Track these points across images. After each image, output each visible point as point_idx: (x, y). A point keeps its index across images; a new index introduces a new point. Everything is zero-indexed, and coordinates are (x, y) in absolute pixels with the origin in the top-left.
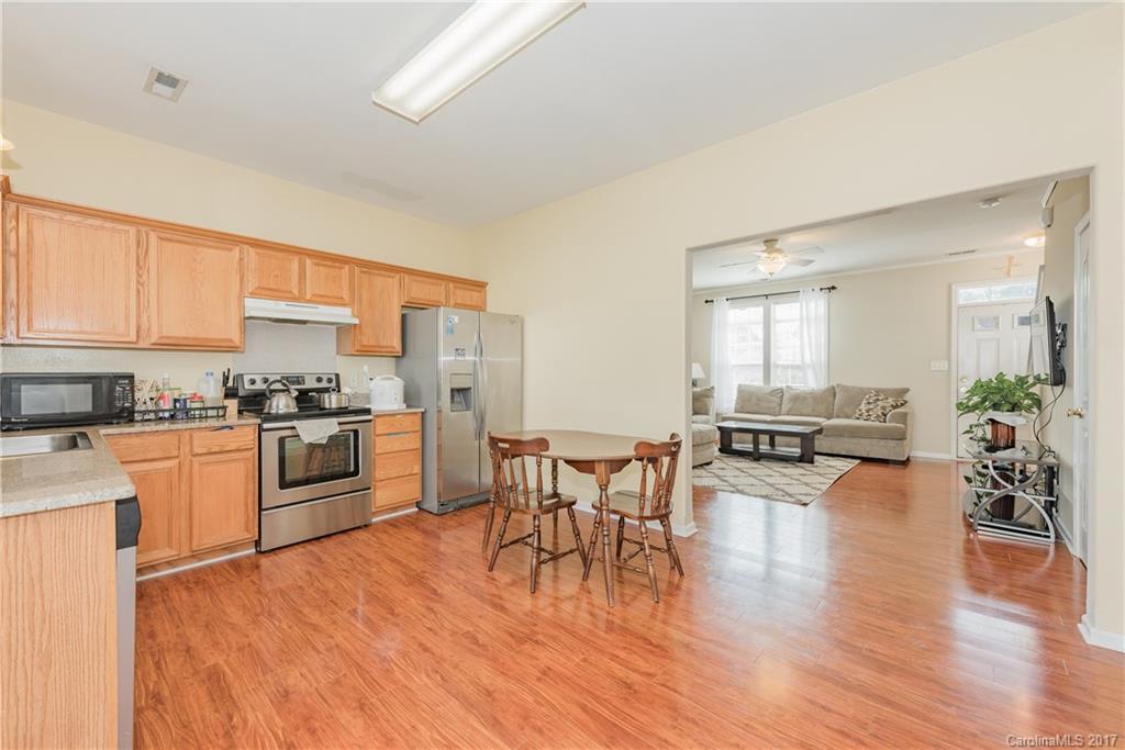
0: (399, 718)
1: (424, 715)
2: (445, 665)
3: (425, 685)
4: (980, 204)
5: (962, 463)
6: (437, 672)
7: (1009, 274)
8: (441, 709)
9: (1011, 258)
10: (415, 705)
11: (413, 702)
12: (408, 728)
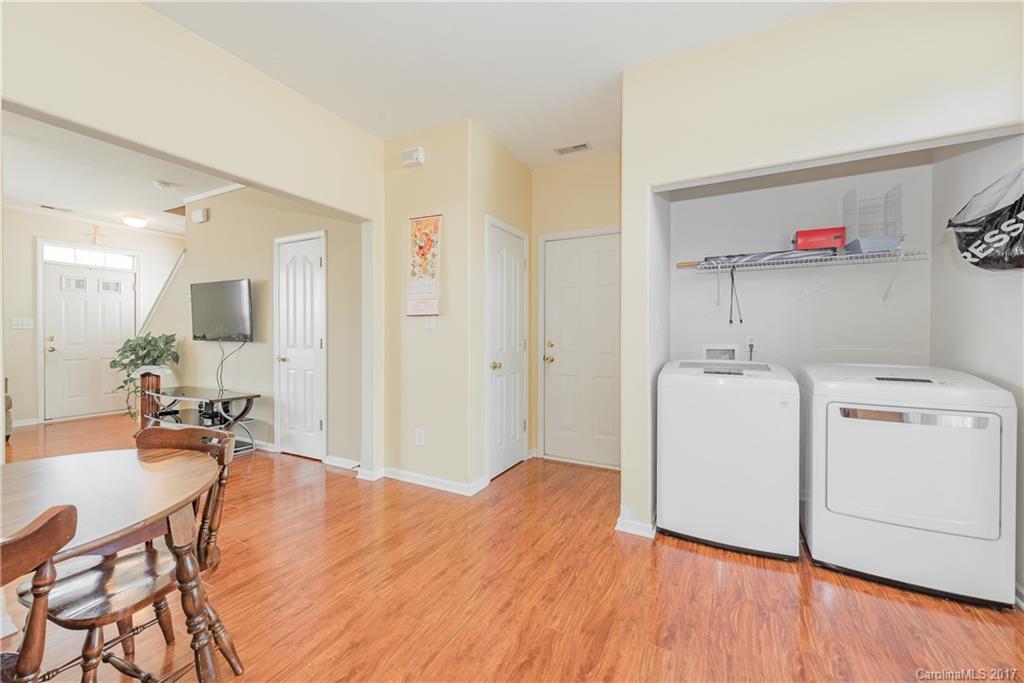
4: (156, 184)
5: (51, 425)
7: (94, 242)
9: (96, 228)
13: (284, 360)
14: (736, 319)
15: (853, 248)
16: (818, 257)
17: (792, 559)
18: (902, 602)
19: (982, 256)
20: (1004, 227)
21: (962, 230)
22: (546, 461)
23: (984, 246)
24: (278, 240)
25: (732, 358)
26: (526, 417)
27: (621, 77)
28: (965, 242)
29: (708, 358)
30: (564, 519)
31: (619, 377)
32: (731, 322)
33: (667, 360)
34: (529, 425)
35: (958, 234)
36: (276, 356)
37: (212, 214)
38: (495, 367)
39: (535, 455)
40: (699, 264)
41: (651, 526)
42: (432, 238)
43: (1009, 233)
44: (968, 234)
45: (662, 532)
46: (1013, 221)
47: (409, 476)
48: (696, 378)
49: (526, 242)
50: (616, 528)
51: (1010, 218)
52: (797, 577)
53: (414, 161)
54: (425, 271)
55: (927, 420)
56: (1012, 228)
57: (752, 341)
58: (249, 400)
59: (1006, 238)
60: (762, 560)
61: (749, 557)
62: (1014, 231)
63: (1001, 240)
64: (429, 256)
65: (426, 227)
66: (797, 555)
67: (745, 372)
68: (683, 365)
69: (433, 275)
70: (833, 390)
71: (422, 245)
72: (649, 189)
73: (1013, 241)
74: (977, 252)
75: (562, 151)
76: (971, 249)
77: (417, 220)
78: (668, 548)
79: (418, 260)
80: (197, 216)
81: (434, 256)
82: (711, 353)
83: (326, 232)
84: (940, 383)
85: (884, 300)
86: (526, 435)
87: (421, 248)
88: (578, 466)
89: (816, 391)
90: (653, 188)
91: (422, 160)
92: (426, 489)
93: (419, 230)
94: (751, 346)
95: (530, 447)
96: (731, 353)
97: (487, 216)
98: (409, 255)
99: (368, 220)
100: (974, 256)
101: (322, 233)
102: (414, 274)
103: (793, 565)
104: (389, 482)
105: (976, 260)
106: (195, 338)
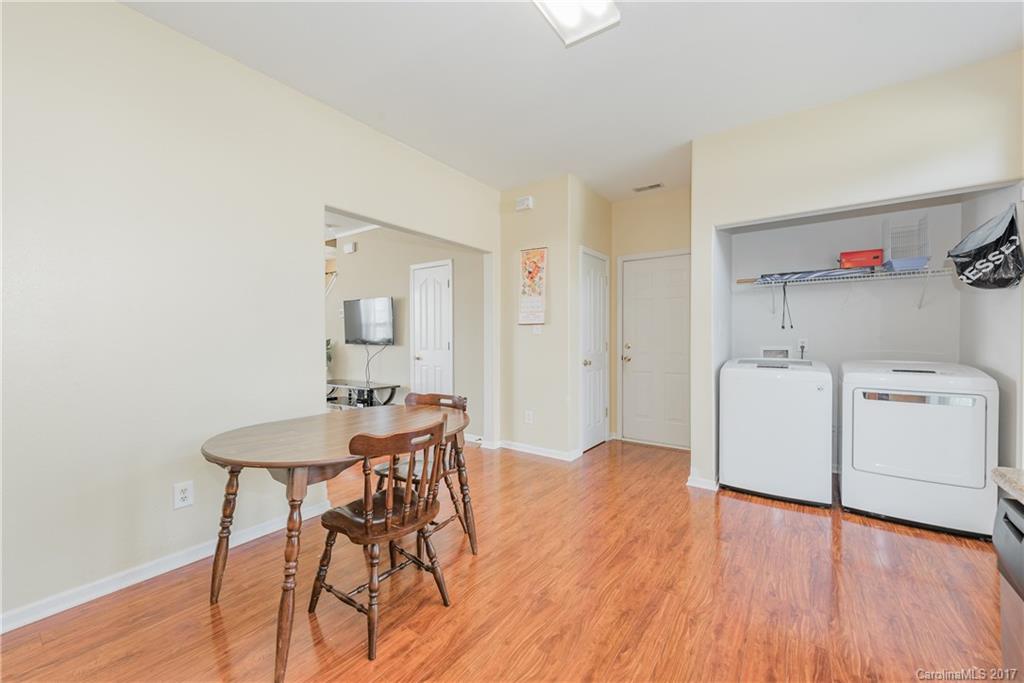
0: (691, 667)
1: (674, 650)
2: (605, 654)
3: (642, 660)
6: (619, 657)
8: (660, 640)
10: (669, 660)
11: (667, 663)
12: (694, 657)
13: (418, 359)
14: (787, 326)
15: (888, 266)
16: (857, 275)
17: (827, 507)
18: (908, 534)
19: (974, 278)
20: (990, 257)
21: (958, 260)
22: (623, 443)
23: (975, 271)
24: (413, 267)
25: (787, 357)
26: (607, 405)
27: (691, 143)
28: (962, 268)
29: (764, 356)
30: (645, 477)
31: (689, 373)
32: (783, 327)
33: (729, 358)
34: (610, 412)
35: (956, 263)
36: (412, 355)
37: (359, 246)
38: (585, 365)
39: (614, 438)
40: (755, 280)
41: (715, 482)
42: (539, 265)
43: (993, 262)
44: (962, 263)
45: (724, 487)
46: (997, 252)
47: (519, 447)
48: (752, 371)
49: (608, 262)
50: (687, 484)
51: (995, 250)
52: (830, 519)
53: (525, 206)
54: (534, 291)
55: (942, 401)
56: (996, 258)
57: (803, 342)
58: (393, 389)
59: (991, 266)
60: (802, 507)
61: (793, 505)
62: (998, 260)
63: (987, 267)
64: (537, 279)
65: (534, 257)
66: (830, 502)
67: (790, 367)
68: (740, 362)
69: (540, 294)
70: (858, 379)
71: (531, 270)
72: (714, 229)
73: (997, 268)
74: (970, 275)
75: (639, 190)
76: (966, 273)
77: (527, 252)
78: (727, 500)
79: (528, 281)
80: (348, 248)
81: (541, 278)
82: (767, 353)
83: (453, 261)
84: (942, 374)
85: (920, 307)
86: (607, 420)
87: (530, 273)
88: (652, 447)
89: (845, 379)
90: (716, 227)
91: (531, 206)
92: (535, 456)
93: (528, 259)
94: (802, 347)
95: (611, 431)
96: (785, 353)
97: (581, 247)
98: (521, 278)
99: (488, 252)
100: (968, 278)
101: (449, 262)
102: (524, 293)
103: (827, 511)
104: (505, 451)
105: (970, 281)
106: (347, 342)
